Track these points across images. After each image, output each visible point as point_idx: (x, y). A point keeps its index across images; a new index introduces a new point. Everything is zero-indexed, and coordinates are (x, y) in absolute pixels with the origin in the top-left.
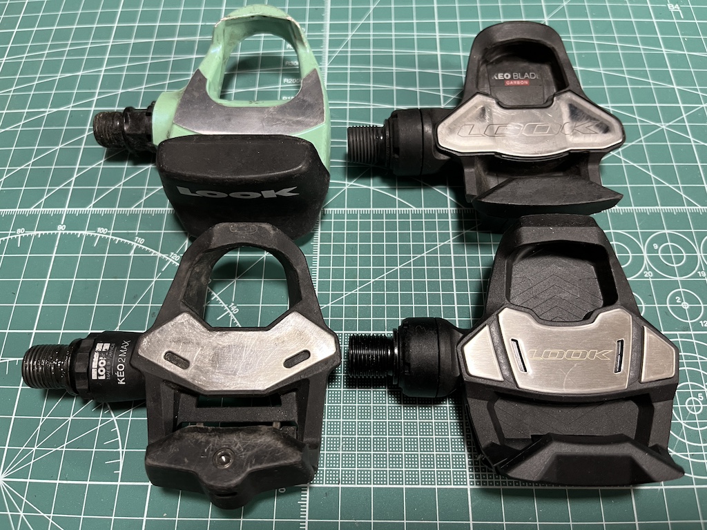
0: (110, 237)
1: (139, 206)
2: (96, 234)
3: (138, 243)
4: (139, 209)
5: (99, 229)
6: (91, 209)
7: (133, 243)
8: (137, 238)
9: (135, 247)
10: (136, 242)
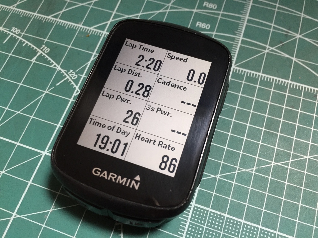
0: (20, 38)
1: (56, 17)
2: (9, 32)
3: (43, 51)
4: (55, 19)
5: (13, 28)
6: (14, 8)
7: (38, 50)
8: (44, 46)
9: (38, 54)
10: (42, 50)
